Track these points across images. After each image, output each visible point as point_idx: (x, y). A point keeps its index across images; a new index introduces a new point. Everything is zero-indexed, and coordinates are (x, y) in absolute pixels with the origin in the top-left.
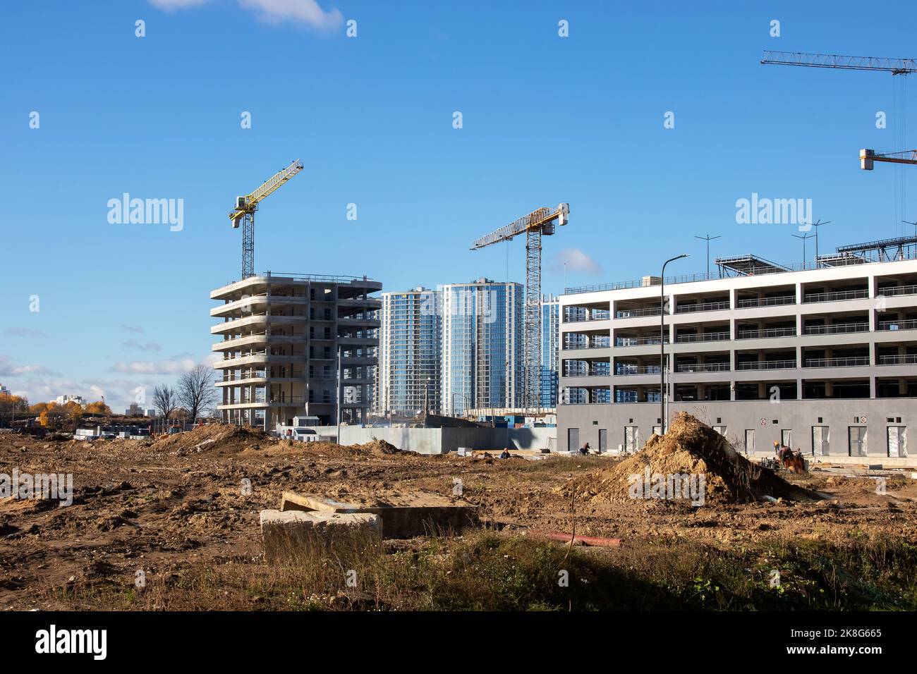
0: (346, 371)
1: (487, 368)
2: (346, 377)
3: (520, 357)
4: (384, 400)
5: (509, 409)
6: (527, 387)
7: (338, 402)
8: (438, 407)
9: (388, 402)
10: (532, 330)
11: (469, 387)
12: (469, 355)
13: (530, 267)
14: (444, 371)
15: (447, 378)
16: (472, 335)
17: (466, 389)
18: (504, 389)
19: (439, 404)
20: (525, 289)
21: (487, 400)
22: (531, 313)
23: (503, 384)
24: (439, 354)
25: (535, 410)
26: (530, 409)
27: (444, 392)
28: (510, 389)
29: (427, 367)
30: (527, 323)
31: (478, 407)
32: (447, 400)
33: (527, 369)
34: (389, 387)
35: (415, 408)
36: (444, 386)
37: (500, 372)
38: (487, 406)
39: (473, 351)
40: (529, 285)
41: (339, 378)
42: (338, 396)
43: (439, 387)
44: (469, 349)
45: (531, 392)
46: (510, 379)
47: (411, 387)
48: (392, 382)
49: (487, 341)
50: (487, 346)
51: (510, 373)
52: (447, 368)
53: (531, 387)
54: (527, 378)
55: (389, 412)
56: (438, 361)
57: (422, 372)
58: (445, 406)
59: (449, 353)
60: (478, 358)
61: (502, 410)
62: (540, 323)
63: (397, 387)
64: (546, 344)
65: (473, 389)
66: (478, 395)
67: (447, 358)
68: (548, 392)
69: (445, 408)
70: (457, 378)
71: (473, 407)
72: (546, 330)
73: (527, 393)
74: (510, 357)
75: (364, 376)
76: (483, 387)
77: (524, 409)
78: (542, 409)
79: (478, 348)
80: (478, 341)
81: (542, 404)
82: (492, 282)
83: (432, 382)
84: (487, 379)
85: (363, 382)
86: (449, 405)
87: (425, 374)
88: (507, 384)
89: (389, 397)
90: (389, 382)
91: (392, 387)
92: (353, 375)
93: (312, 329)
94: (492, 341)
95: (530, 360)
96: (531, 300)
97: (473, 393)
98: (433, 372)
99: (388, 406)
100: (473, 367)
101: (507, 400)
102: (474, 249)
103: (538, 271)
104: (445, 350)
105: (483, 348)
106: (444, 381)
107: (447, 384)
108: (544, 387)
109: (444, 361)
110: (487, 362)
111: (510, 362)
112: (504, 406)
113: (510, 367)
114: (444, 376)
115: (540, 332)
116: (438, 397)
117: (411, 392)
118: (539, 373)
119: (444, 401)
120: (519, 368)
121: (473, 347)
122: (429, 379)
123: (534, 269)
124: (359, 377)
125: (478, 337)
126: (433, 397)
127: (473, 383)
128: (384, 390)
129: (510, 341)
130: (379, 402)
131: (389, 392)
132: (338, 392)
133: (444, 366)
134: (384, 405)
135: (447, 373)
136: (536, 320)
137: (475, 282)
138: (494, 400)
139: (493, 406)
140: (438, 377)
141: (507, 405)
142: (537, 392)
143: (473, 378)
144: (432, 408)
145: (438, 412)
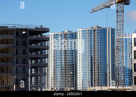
0: (33, 69)
1: (98, 68)
2: (33, 72)
3: (114, 62)
4: (51, 83)
5: (109, 87)
6: (117, 76)
7: (29, 84)
8: (76, 86)
9: (53, 84)
10: (119, 50)
11: (90, 76)
12: (90, 61)
13: (118, 20)
14: (78, 69)
15: (80, 72)
16: (91, 52)
17: (89, 77)
18: (106, 78)
19: (76, 85)
20: (116, 31)
21: (99, 83)
22: (119, 42)
23: (106, 75)
24: (76, 61)
25: (121, 87)
26: (119, 87)
27: (78, 79)
28: (109, 77)
29: (71, 67)
30: (117, 47)
31: (95, 86)
32: (80, 83)
33: (117, 68)
34: (53, 77)
35: (65, 86)
36: (78, 76)
37: (104, 70)
38: (99, 85)
39: (92, 60)
40: (118, 29)
41: (30, 73)
42: (29, 81)
43: (76, 77)
44: (90, 59)
45: (119, 79)
46: (109, 72)
47: (63, 77)
48: (54, 75)
49: (98, 55)
50: (98, 58)
51: (109, 70)
52: (80, 68)
53: (119, 77)
54: (117, 72)
55: (53, 89)
56: (76, 65)
57: (68, 70)
58: (79, 85)
59: (81, 61)
60: (94, 63)
61: (105, 87)
62: (123, 46)
63: (57, 77)
64: (126, 56)
65: (92, 77)
66: (94, 80)
67: (80, 63)
68: (128, 79)
69: (79, 87)
70: (84, 72)
71: (92, 86)
72: (126, 50)
73: (117, 79)
74: (109, 63)
75: (41, 72)
76: (97, 76)
77: (116, 87)
78: (125, 87)
79: (94, 58)
80: (94, 55)
81: (124, 85)
82: (100, 27)
83: (73, 74)
84: (98, 73)
85: (41, 74)
86: (81, 85)
87: (69, 71)
88: (108, 75)
89: (53, 81)
90: (53, 74)
91: (54, 77)
92: (36, 71)
93: (17, 50)
94: (100, 55)
95: (118, 64)
96: (119, 36)
97: (92, 80)
98: (73, 70)
99: (53, 86)
100: (92, 67)
101: (108, 83)
102: (92, 12)
103: (122, 22)
104: (79, 59)
105: (96, 59)
106: (78, 74)
107: (80, 75)
108: (126, 77)
109: (78, 64)
110: (98, 65)
111: (109, 65)
112: (106, 86)
113: (109, 67)
114: (78, 71)
115: (123, 50)
116: (76, 81)
117: (63, 79)
118: (123, 70)
119: (78, 83)
120: (113, 68)
121: (92, 58)
122: (72, 73)
123: (120, 21)
124: (39, 72)
125: (94, 53)
126: (73, 81)
127: (92, 75)
128: (51, 78)
129: (109, 55)
130: (49, 83)
131: (53, 79)
132: (29, 79)
133: (78, 67)
134: (51, 85)
135: (80, 70)
136: (121, 45)
137: (92, 28)
138: (102, 82)
139: (102, 86)
140: (76, 72)
141: (108, 85)
142: (122, 79)
143: (92, 72)
144: (73, 86)
145: (76, 88)
